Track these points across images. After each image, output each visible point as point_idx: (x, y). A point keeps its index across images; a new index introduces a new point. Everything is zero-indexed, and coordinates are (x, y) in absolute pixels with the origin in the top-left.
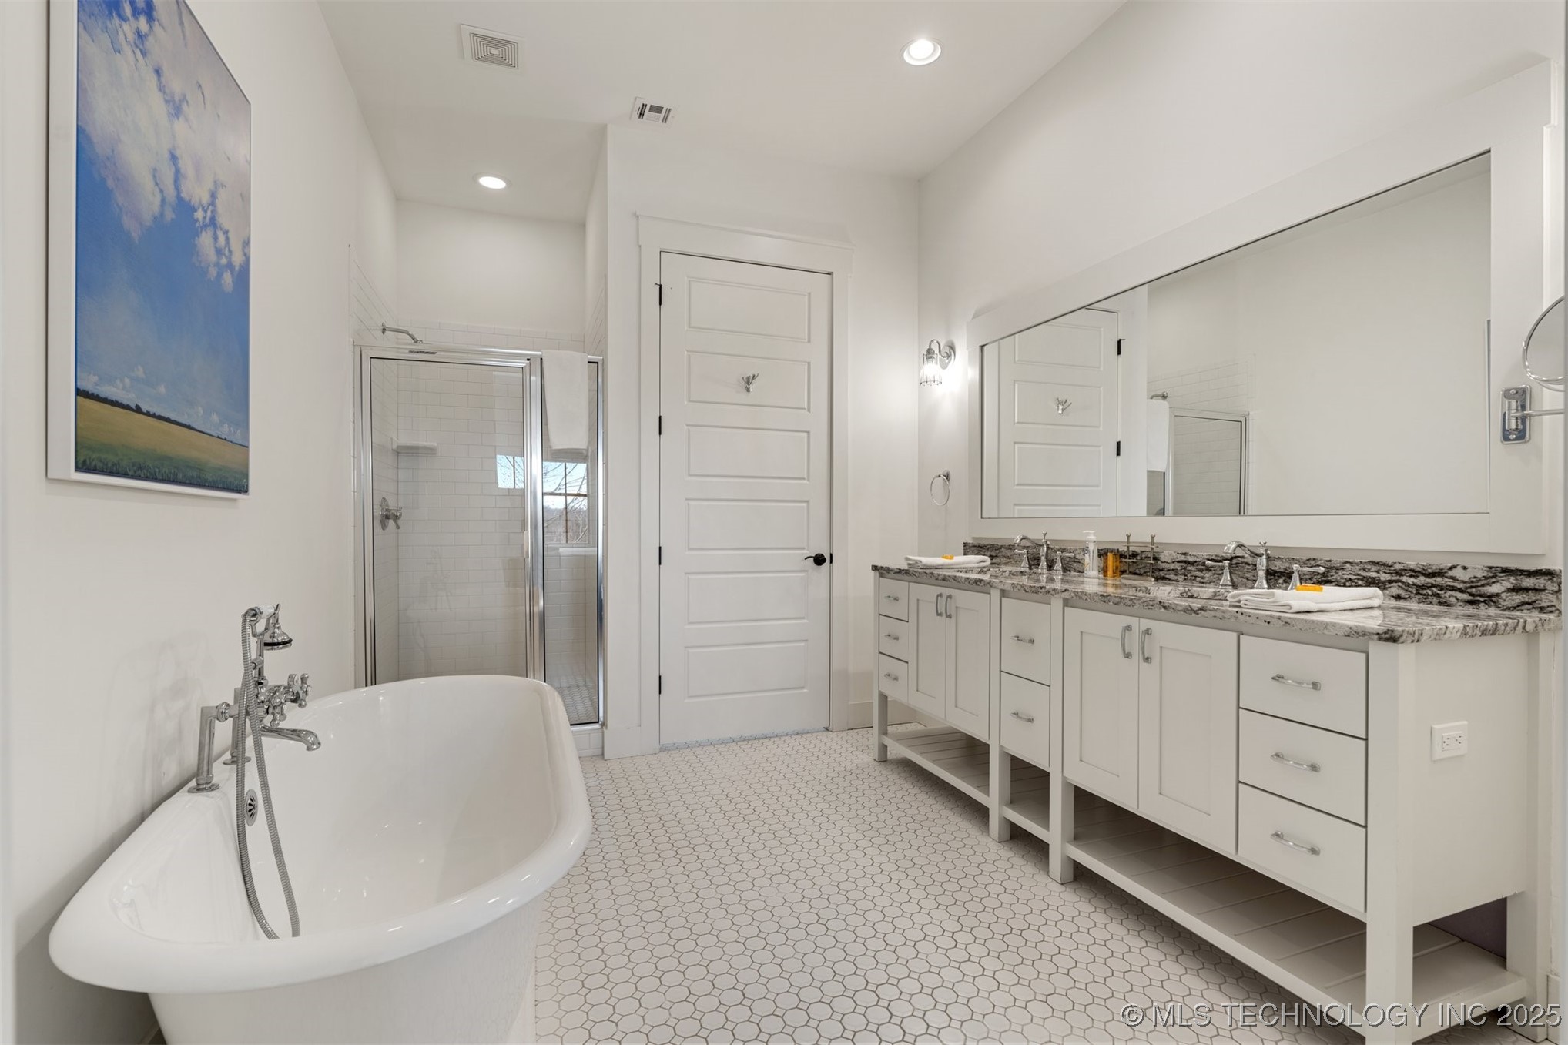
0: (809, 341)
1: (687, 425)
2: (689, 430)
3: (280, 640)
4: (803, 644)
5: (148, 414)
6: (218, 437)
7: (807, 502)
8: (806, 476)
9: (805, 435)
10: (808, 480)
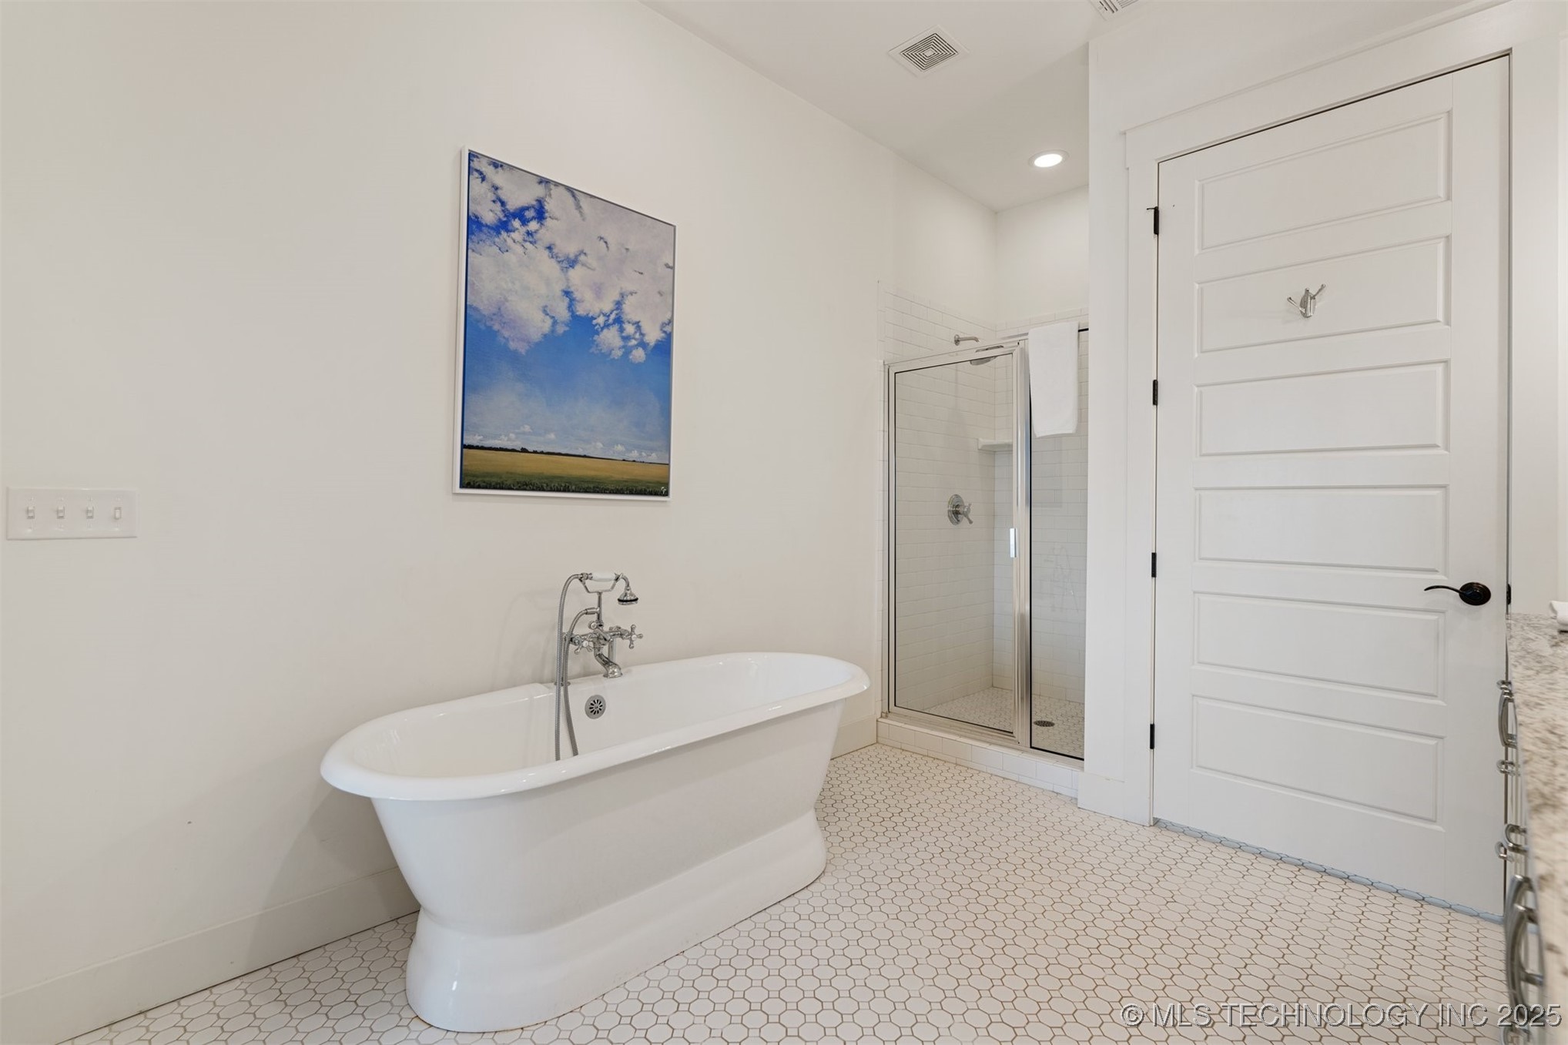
0: (1449, 198)
1: (1198, 386)
2: (1201, 392)
3: (629, 598)
4: (1432, 742)
5: (535, 452)
6: (624, 460)
7: (1444, 487)
8: (1440, 442)
9: (1439, 369)
10: (1447, 448)
